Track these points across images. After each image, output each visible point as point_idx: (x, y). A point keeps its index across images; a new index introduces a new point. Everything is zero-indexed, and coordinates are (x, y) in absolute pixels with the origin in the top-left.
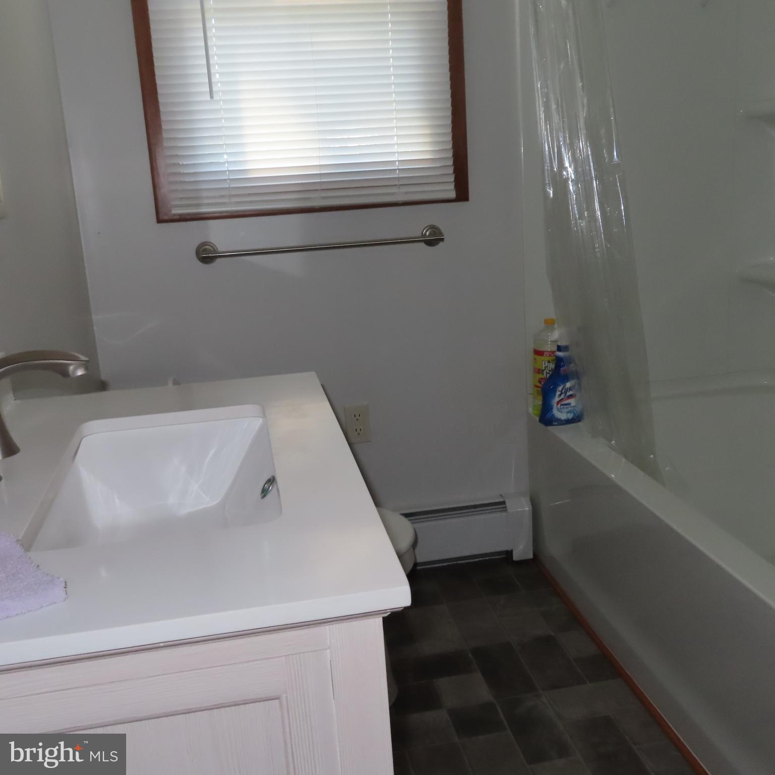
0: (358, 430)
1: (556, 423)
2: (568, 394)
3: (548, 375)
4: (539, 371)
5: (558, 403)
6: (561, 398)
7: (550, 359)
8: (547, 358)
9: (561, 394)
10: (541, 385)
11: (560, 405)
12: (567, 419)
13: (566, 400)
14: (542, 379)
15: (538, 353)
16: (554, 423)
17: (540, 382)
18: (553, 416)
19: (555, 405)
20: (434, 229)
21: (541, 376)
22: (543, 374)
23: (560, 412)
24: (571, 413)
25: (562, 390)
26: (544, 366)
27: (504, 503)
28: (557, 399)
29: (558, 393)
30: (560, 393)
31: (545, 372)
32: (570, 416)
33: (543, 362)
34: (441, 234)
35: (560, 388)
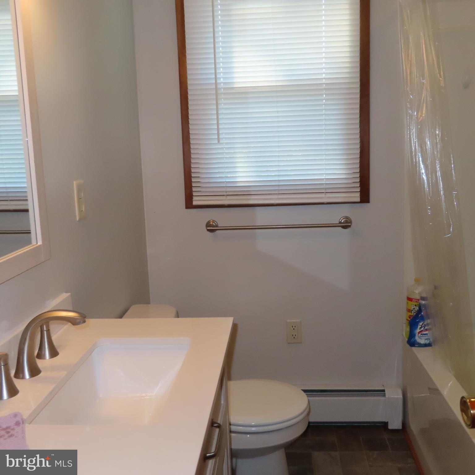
0: (294, 335)
1: (417, 346)
2: (426, 328)
3: (415, 314)
4: (409, 311)
5: (419, 333)
6: (421, 330)
7: (417, 304)
8: (415, 303)
9: (421, 328)
10: (409, 319)
11: (420, 334)
12: (425, 343)
13: (424, 331)
14: (411, 315)
15: (409, 299)
16: (416, 346)
17: (410, 318)
18: (415, 340)
19: (417, 334)
20: (347, 219)
21: (410, 314)
22: (412, 313)
23: (420, 338)
24: (428, 340)
25: (422, 324)
26: (412, 308)
27: (384, 391)
28: (418, 330)
29: (419, 327)
30: (420, 326)
31: (413, 311)
32: (427, 342)
33: (412, 305)
34: (351, 222)
35: (421, 324)
